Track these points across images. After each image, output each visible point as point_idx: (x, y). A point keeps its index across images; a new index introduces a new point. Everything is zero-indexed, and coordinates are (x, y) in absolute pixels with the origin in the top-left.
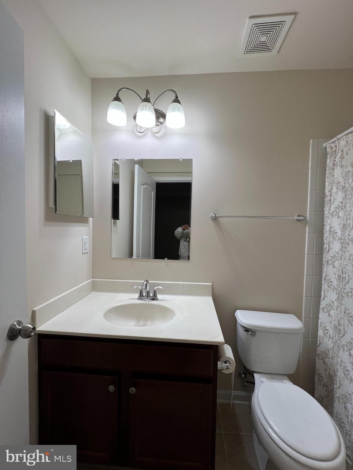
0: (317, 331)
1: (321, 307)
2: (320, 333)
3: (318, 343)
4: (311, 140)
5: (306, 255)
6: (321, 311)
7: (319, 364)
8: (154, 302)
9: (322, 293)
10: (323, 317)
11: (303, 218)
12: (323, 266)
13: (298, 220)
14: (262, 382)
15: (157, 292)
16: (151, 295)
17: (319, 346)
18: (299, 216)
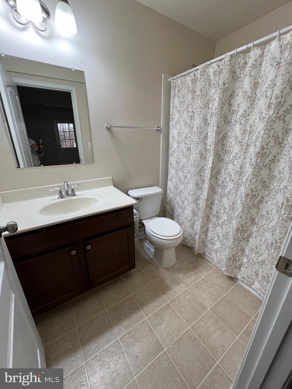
0: (167, 191)
1: (168, 179)
2: (168, 192)
3: (167, 197)
4: (163, 74)
5: (161, 152)
6: (168, 181)
7: (168, 207)
8: (74, 197)
9: (169, 172)
10: (169, 184)
11: (160, 129)
12: (169, 157)
13: (157, 130)
14: (148, 222)
15: (74, 190)
16: (70, 193)
17: (168, 198)
18: (157, 127)
